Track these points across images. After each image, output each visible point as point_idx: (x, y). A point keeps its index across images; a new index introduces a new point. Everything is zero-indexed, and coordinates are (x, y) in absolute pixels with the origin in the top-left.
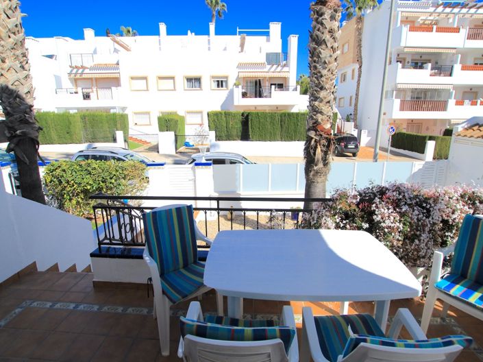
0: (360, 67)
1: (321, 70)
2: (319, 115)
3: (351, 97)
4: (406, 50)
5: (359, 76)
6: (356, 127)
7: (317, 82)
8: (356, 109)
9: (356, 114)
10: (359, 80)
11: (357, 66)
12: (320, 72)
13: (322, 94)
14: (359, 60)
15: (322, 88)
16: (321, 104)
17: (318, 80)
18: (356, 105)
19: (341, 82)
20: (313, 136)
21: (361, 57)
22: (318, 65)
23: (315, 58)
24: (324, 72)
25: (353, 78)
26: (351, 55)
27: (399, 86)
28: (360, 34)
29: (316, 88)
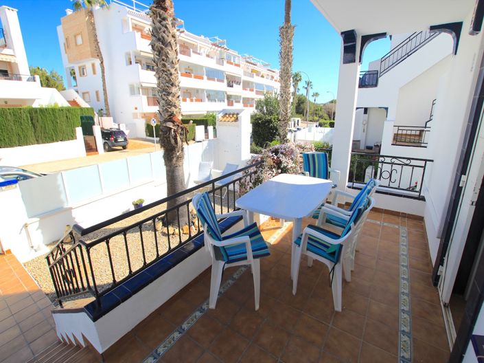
0: (102, 63)
1: (170, 69)
2: (173, 108)
3: (97, 92)
4: (142, 54)
5: (103, 72)
6: (115, 121)
7: (167, 79)
8: (107, 104)
9: (108, 109)
10: (103, 76)
11: (97, 62)
12: (169, 70)
13: (174, 90)
14: (99, 55)
15: (172, 85)
16: (174, 99)
17: (169, 77)
18: (106, 100)
19: (81, 75)
20: (171, 127)
21: (100, 53)
22: (167, 64)
23: (164, 57)
24: (173, 71)
25: (94, 73)
26: (88, 49)
27: (144, 85)
28: (94, 29)
29: (167, 84)
